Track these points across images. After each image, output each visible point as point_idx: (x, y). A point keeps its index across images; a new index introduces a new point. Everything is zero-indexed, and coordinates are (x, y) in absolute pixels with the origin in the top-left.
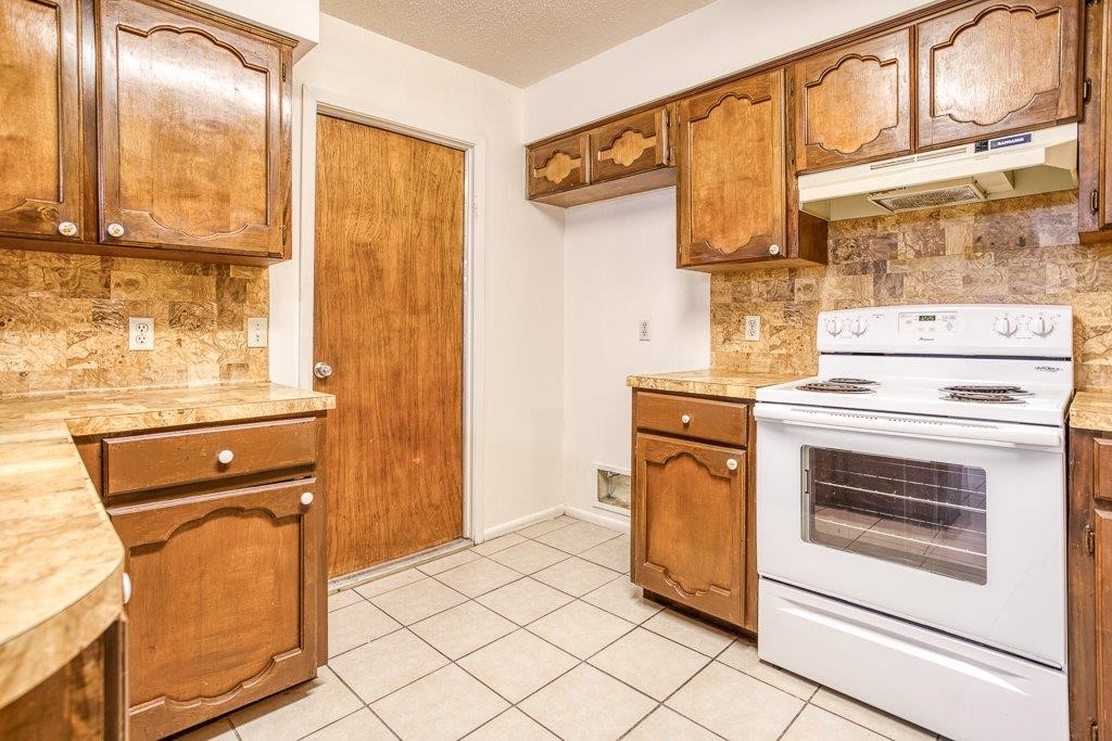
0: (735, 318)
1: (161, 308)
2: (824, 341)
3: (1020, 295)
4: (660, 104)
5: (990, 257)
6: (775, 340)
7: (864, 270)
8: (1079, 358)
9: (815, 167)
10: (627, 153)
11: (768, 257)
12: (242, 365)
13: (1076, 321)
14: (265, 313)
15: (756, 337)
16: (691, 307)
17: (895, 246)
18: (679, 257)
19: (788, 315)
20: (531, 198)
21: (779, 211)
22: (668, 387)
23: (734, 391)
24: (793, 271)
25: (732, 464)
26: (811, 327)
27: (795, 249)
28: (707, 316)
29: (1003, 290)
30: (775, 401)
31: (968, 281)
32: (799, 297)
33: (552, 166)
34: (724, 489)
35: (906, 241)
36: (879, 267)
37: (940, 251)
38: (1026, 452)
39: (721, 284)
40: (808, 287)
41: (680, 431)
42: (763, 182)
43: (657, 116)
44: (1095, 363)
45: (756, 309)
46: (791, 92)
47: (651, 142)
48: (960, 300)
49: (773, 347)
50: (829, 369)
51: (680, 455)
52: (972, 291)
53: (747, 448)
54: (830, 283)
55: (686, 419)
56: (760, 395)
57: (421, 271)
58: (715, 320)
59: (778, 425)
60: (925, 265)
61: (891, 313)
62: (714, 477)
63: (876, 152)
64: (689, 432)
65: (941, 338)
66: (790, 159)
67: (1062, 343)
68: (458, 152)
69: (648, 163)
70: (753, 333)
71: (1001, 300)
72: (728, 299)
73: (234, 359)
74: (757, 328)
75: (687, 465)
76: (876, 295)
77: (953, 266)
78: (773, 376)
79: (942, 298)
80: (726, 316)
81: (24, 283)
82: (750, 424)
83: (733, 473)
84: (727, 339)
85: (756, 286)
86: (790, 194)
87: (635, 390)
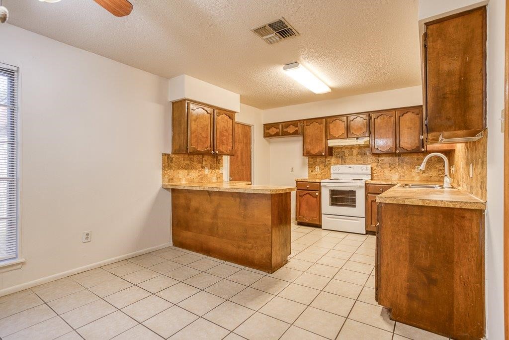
0: (314, 167)
1: (209, 165)
2: (332, 172)
3: (364, 163)
4: (299, 121)
5: (360, 156)
6: (322, 171)
7: (340, 157)
8: (372, 174)
9: (331, 139)
10: (291, 130)
11: (322, 155)
12: (219, 177)
13: (372, 168)
14: (222, 166)
15: (318, 171)
16: (304, 164)
17: (345, 153)
18: (303, 154)
19: (325, 166)
20: (264, 137)
21: (324, 146)
22: (304, 181)
23: (317, 180)
24: (326, 157)
25: (317, 194)
26: (329, 169)
27: (327, 154)
28: (308, 166)
29: (362, 162)
30: (324, 182)
31: (357, 160)
32: (327, 162)
33: (271, 130)
34: (315, 199)
35: (347, 152)
36: (342, 157)
37: (352, 155)
38: (360, 187)
39: (311, 159)
40: (329, 161)
41: (307, 189)
42: (321, 140)
43: (299, 123)
44: (374, 175)
45: (318, 165)
46: (326, 123)
47: (297, 128)
48: (356, 164)
49: (322, 173)
50: (333, 177)
51: (307, 194)
52: (358, 162)
53: (320, 191)
54: (333, 160)
55: (308, 186)
56: (322, 181)
57: (244, 156)
58: (309, 167)
59: (325, 186)
60: (350, 157)
61: (344, 166)
62: (313, 197)
63: (341, 137)
64: (309, 189)
65: (352, 171)
66: (326, 137)
67: (369, 172)
68: (250, 126)
69: (296, 133)
70: (318, 170)
71: (362, 164)
72: (312, 163)
73: (218, 176)
74: (319, 169)
75: (308, 195)
76: (342, 162)
77: (354, 157)
78: (322, 178)
79: (353, 163)
80: (311, 166)
81: (194, 161)
82: (320, 187)
83: (317, 196)
84: (312, 171)
85: (318, 160)
86: (326, 144)
87: (297, 182)
